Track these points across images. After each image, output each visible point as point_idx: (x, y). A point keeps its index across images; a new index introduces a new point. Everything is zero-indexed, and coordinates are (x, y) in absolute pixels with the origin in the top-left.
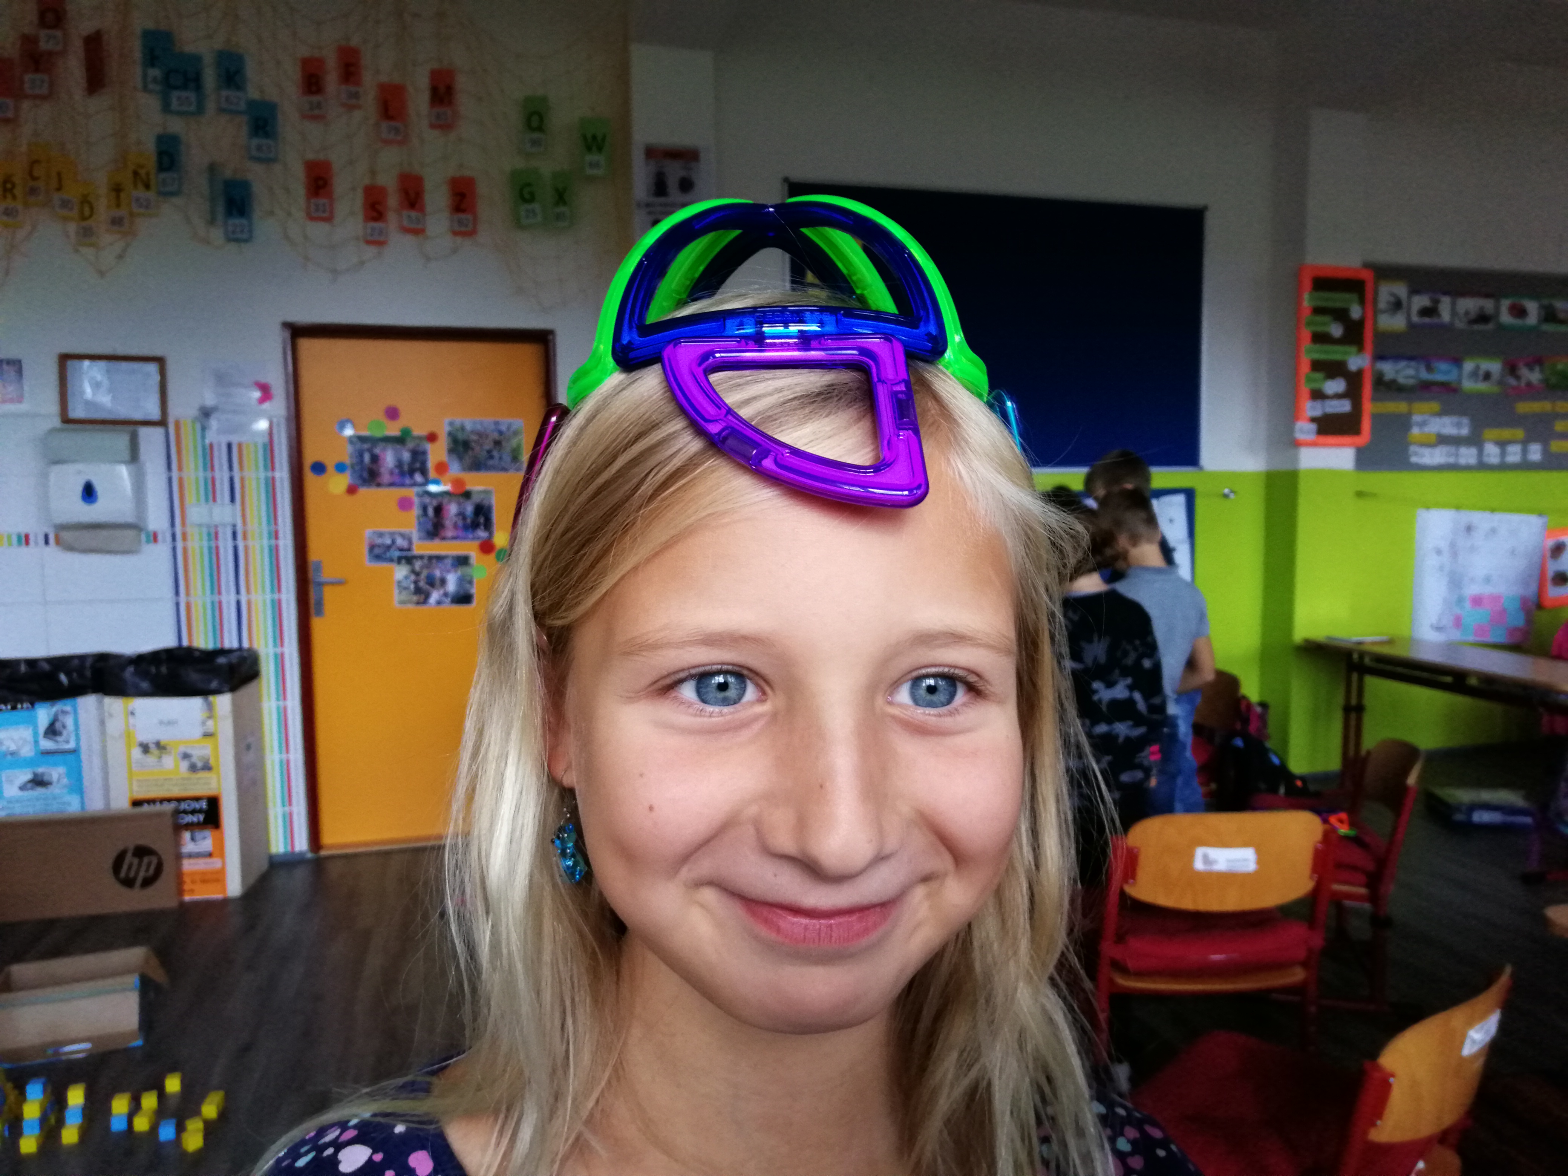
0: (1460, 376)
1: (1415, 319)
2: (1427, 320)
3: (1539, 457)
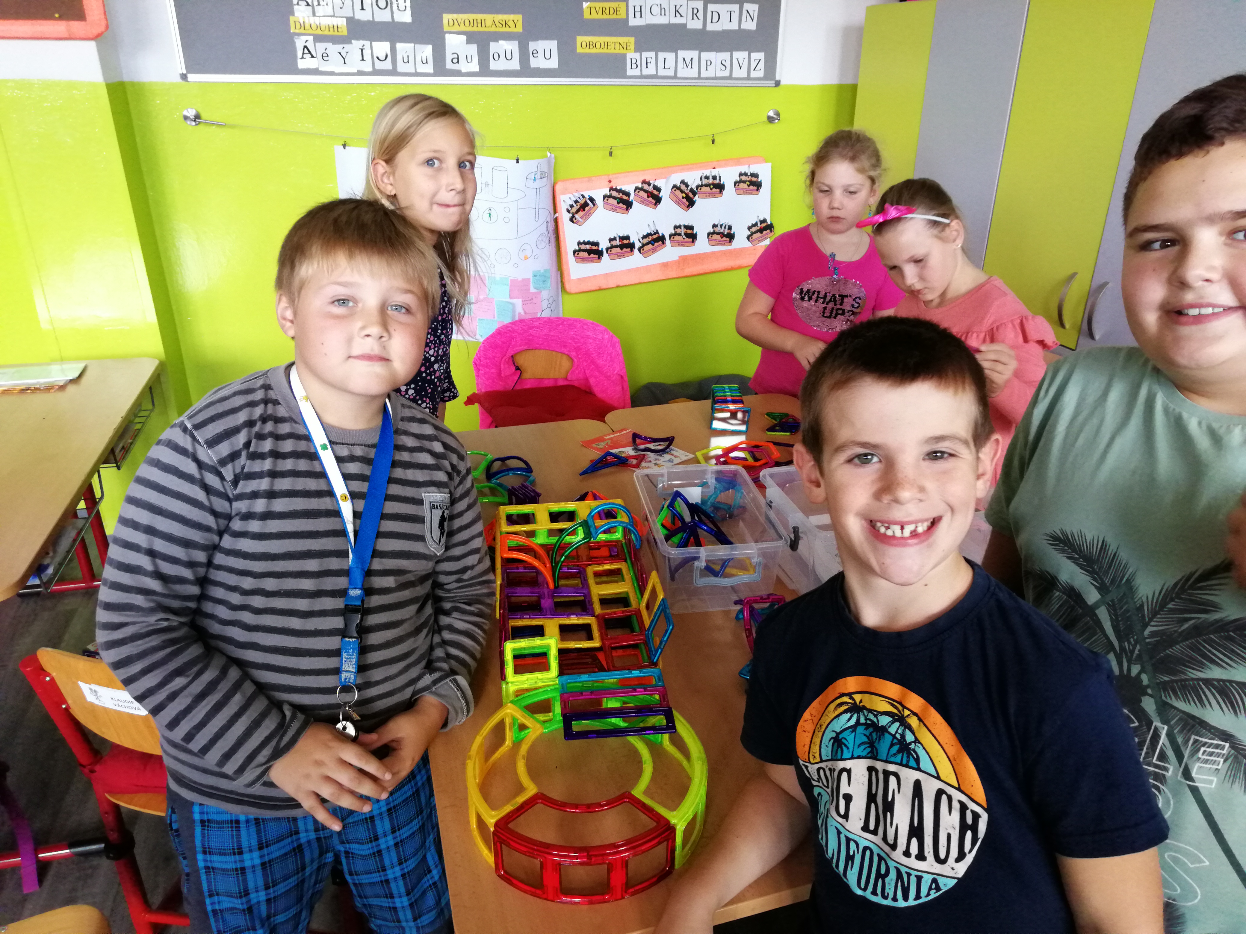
3: (553, 63)
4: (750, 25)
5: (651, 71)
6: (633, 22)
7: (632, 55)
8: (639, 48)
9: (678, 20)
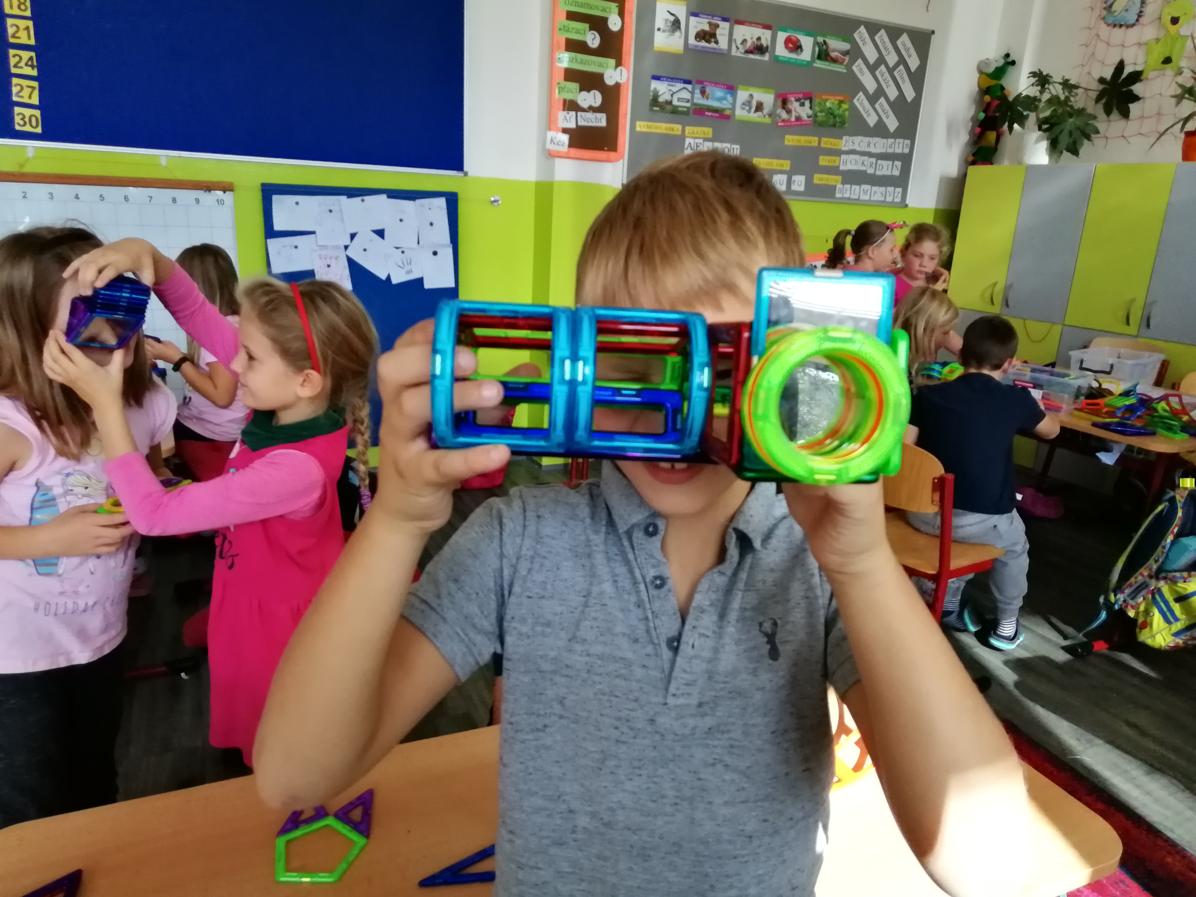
0: (734, 104)
1: (692, 41)
2: (703, 44)
3: (802, 188)
4: (896, 173)
5: (847, 195)
6: (842, 168)
7: (839, 186)
8: (843, 183)
9: (863, 168)
